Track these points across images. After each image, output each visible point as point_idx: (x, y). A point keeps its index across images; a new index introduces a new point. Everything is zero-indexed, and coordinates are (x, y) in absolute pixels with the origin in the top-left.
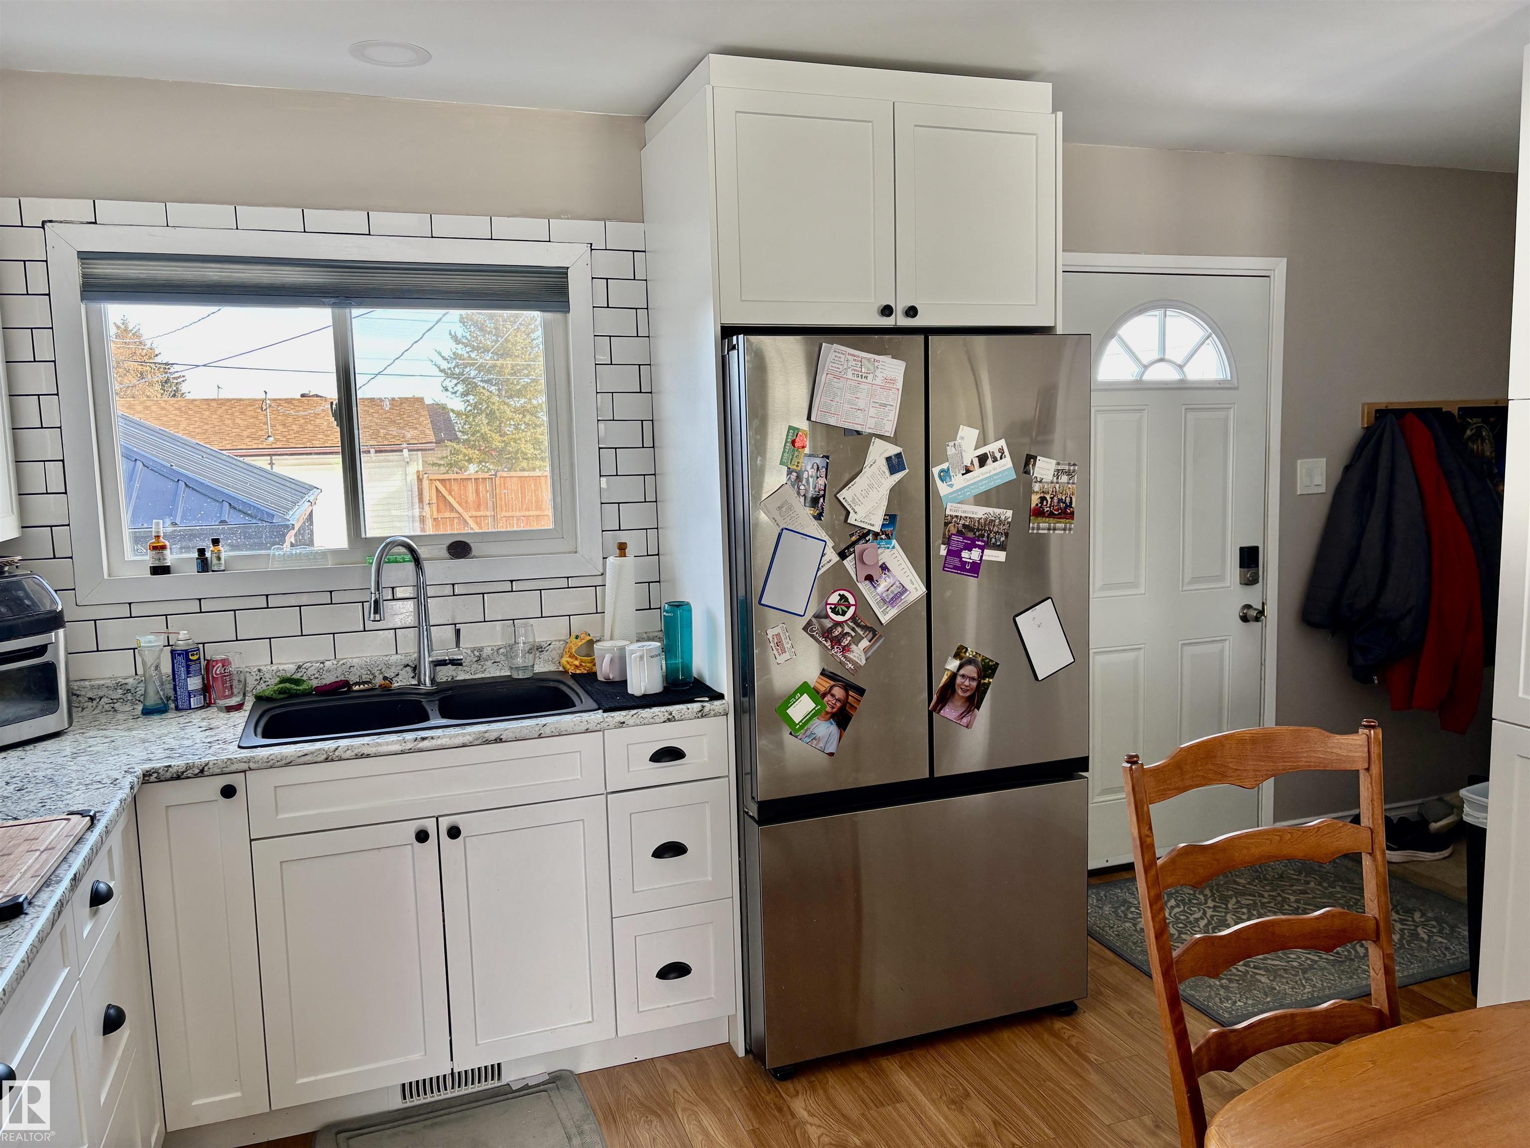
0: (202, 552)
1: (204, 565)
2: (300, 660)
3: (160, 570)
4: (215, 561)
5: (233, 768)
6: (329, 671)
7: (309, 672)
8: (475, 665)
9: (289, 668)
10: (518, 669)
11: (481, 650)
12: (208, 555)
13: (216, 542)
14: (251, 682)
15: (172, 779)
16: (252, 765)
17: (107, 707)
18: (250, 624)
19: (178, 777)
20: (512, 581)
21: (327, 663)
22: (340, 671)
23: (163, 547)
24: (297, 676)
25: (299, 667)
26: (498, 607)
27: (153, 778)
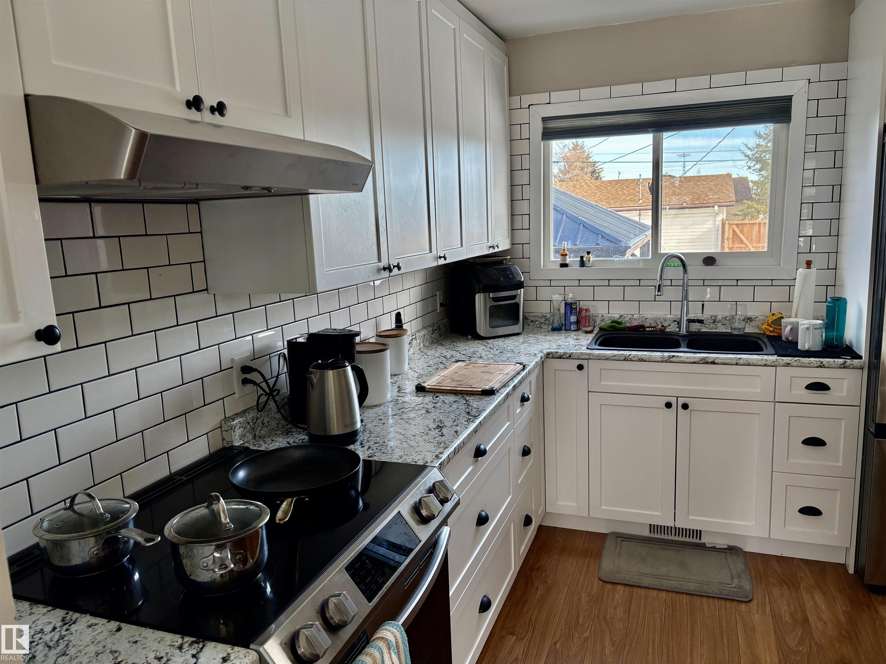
0: (582, 257)
1: (582, 264)
2: (622, 313)
3: (564, 265)
4: (587, 262)
5: (583, 357)
6: (635, 319)
7: (626, 319)
8: (712, 325)
9: (616, 316)
10: (735, 329)
11: (716, 317)
12: (585, 259)
13: (588, 253)
14: (598, 321)
15: (558, 358)
16: (591, 357)
17: (538, 325)
18: (602, 293)
19: (560, 357)
20: (737, 280)
21: (635, 316)
22: (640, 321)
23: (566, 255)
24: (620, 320)
25: (621, 316)
26: (728, 294)
27: (550, 356)
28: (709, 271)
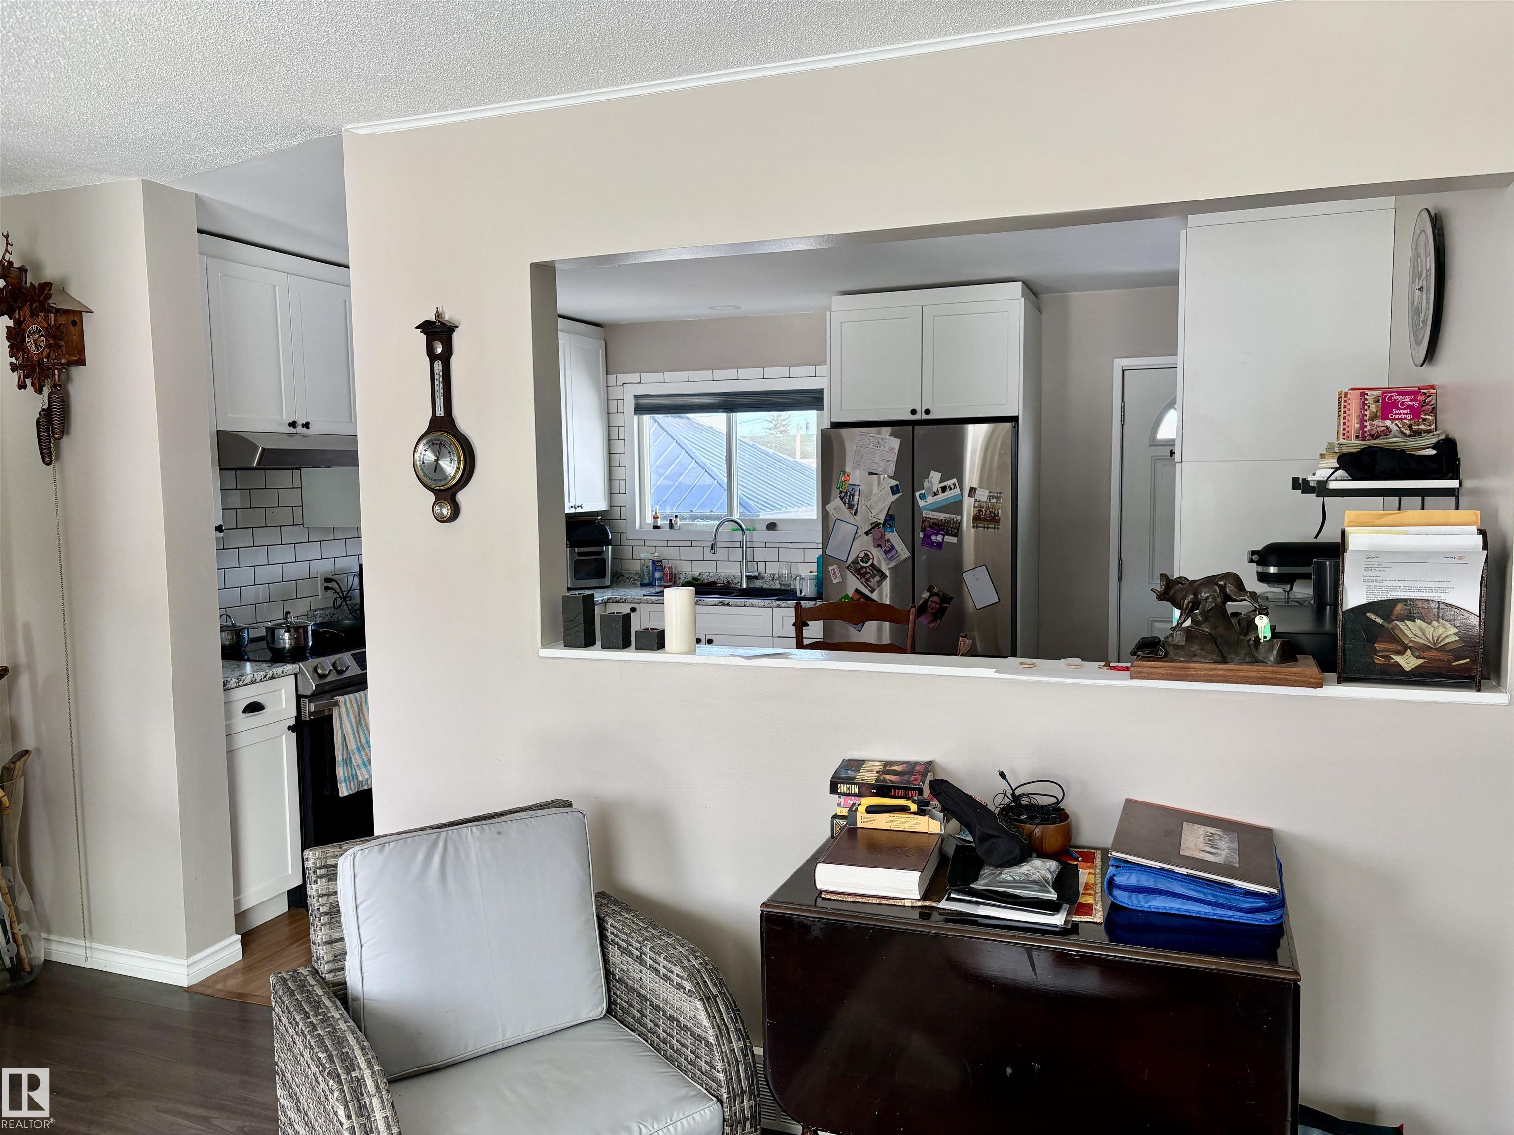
0: (671, 520)
1: (671, 526)
2: (701, 571)
3: (656, 527)
4: (675, 525)
6: (711, 577)
7: (705, 576)
8: (771, 582)
9: (697, 574)
10: (783, 585)
11: (774, 575)
12: (673, 522)
13: (676, 517)
14: (682, 577)
15: (616, 602)
17: (633, 582)
18: (686, 553)
19: (618, 602)
20: (791, 543)
21: (711, 574)
22: (715, 579)
23: (658, 518)
24: (699, 578)
25: (700, 574)
26: (786, 555)
28: (771, 535)
